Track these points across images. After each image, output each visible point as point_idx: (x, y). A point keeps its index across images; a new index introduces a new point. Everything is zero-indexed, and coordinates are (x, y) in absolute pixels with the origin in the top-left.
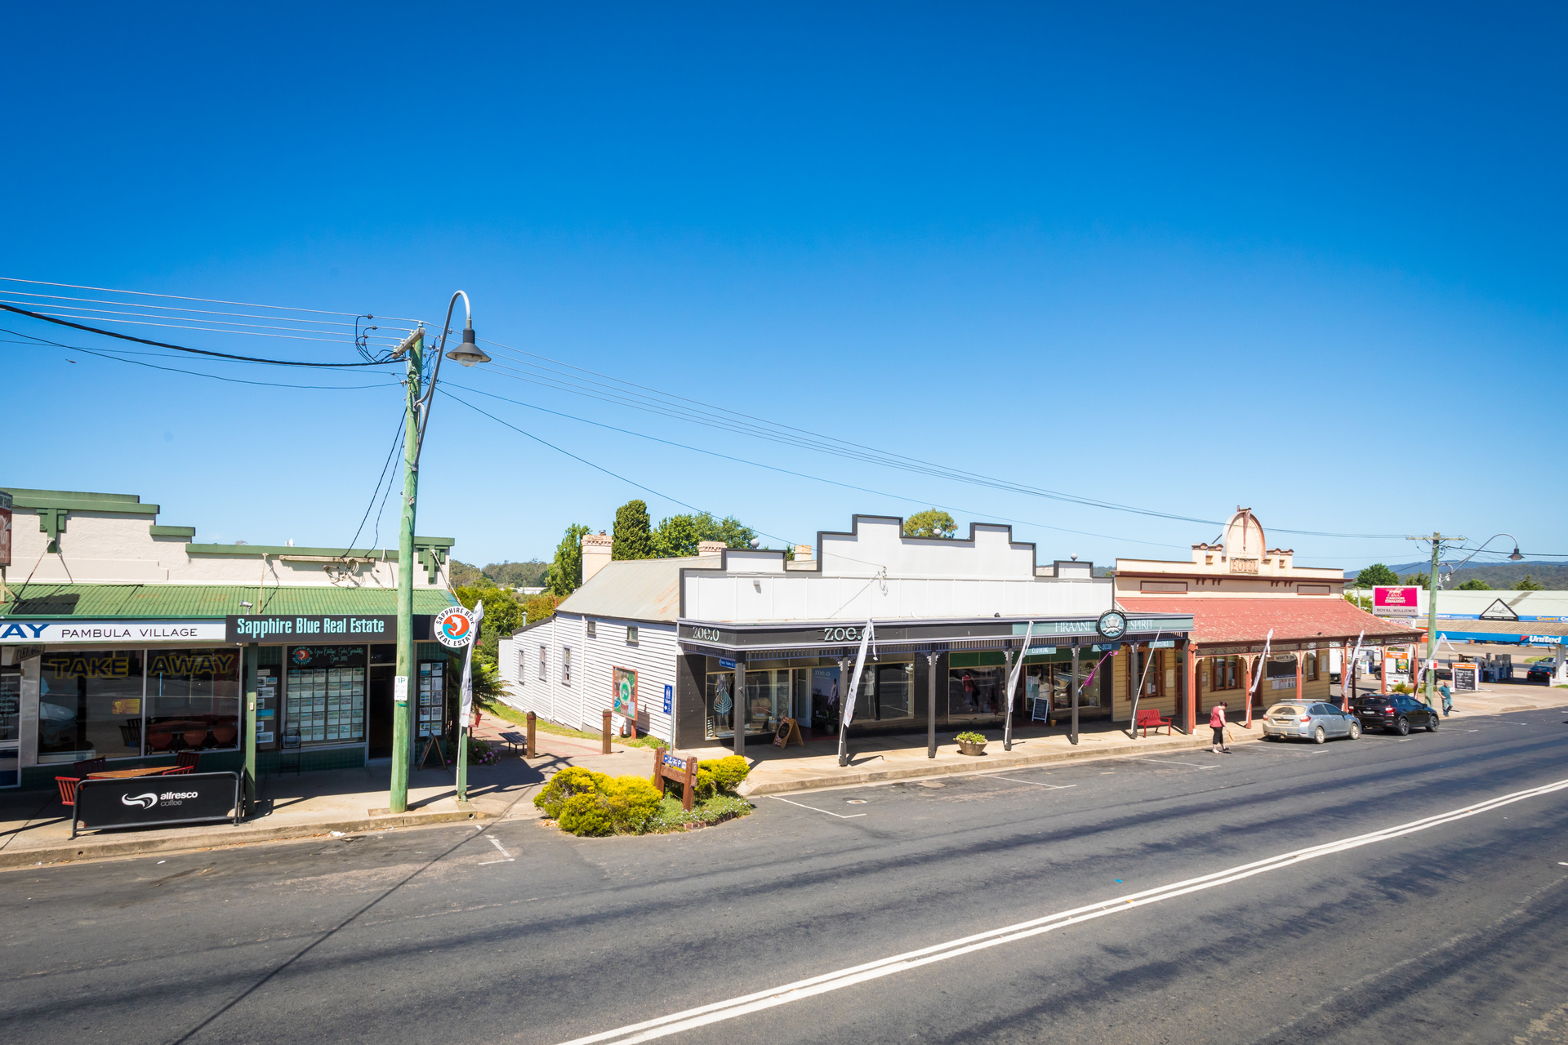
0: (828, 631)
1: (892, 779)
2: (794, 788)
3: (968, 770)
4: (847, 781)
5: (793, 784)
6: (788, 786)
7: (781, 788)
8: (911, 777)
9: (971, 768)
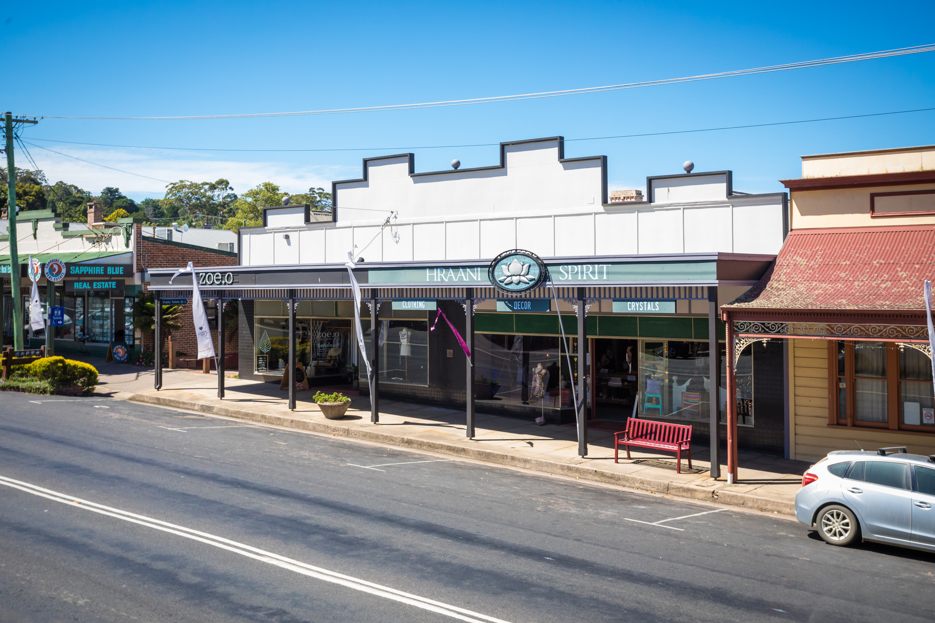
0: (202, 276)
1: (217, 414)
2: (151, 401)
3: (282, 425)
4: (185, 406)
5: (153, 398)
6: (150, 399)
7: (146, 399)
8: (231, 416)
9: (285, 424)
